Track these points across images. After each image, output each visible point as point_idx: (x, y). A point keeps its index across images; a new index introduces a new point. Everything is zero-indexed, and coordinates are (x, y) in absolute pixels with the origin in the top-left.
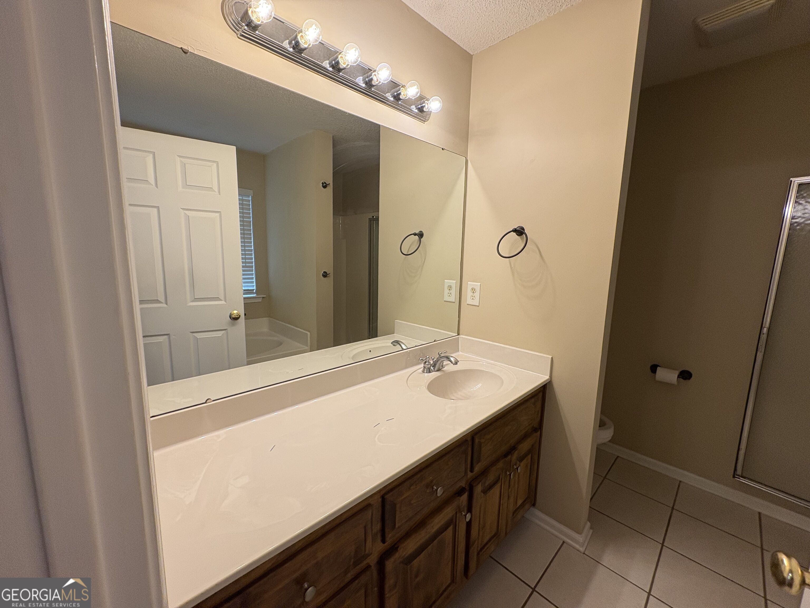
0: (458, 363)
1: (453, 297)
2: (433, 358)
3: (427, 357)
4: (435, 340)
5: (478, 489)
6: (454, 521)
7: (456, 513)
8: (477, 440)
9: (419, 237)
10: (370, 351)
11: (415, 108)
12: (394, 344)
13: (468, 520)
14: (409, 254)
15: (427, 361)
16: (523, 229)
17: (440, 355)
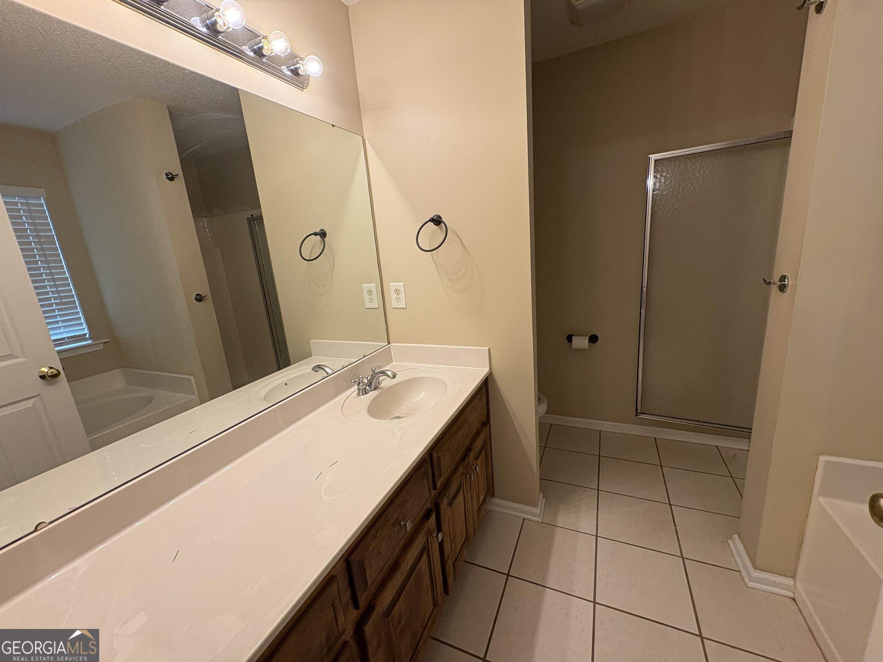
0: (396, 376)
1: (376, 303)
2: (366, 377)
3: (360, 377)
4: (365, 355)
5: (444, 504)
6: (427, 547)
7: (427, 538)
8: (435, 456)
9: (321, 237)
10: (286, 384)
11: (286, 70)
12: (315, 370)
13: (440, 540)
14: (312, 258)
15: (360, 381)
16: (440, 217)
17: (374, 371)
